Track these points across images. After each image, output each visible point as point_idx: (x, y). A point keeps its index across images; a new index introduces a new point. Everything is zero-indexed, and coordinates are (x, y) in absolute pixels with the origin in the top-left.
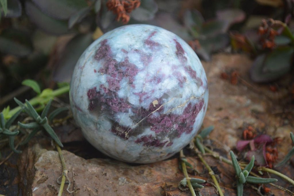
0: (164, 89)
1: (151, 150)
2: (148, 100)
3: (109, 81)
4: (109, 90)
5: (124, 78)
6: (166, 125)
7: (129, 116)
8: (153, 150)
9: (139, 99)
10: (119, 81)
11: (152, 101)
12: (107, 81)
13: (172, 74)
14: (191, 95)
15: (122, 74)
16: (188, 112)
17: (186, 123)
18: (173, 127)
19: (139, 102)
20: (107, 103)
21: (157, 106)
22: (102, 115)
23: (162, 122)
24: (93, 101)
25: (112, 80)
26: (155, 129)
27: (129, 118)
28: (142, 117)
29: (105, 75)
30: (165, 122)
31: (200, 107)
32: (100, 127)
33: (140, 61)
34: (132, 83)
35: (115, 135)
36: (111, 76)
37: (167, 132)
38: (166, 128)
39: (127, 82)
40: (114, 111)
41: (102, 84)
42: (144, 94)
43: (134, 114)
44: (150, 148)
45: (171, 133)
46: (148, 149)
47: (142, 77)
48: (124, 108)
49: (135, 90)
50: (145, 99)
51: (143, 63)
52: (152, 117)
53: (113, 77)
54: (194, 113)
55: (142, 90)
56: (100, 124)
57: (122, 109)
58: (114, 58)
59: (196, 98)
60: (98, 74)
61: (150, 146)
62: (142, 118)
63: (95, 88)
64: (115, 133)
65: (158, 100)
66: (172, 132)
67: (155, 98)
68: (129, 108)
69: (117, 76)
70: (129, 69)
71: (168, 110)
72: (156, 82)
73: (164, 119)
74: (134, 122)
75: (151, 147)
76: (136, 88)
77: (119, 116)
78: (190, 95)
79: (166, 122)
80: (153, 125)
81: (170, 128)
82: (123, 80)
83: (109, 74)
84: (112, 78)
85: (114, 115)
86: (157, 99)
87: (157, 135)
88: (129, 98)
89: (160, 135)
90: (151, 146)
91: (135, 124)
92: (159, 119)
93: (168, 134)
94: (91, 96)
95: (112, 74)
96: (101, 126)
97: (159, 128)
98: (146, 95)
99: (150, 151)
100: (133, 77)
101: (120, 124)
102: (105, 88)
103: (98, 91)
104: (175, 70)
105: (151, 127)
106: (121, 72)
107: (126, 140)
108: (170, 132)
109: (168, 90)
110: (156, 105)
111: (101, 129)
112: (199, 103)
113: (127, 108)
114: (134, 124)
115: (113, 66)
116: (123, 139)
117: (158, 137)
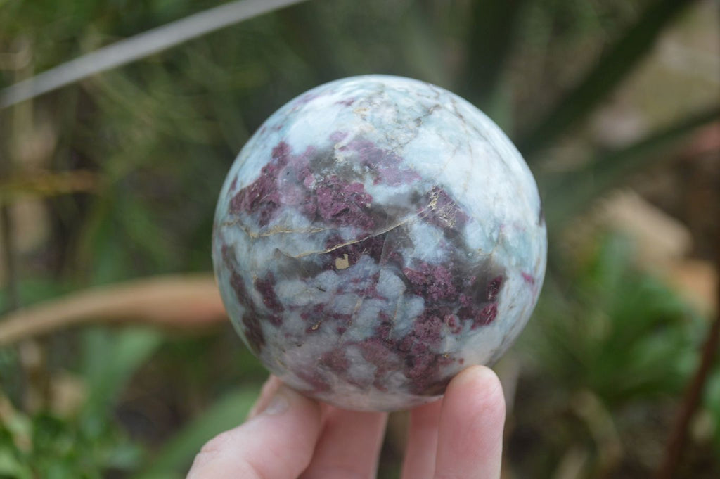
0: (312, 287)
1: (387, 136)
2: (357, 276)
3: (437, 340)
4: (443, 319)
5: (397, 339)
6: (331, 197)
7: (414, 248)
8: (382, 136)
9: (378, 285)
10: (414, 335)
11: (350, 269)
12: (442, 339)
13: (284, 309)
14: (253, 243)
15: (401, 348)
16: (271, 204)
17: (285, 180)
18: (316, 184)
19: (380, 277)
20: (456, 291)
21: (339, 253)
22: (478, 263)
23: (341, 209)
24: (489, 298)
25: (429, 340)
26: (363, 196)
27: (415, 243)
28: (384, 238)
29: (441, 352)
30: (332, 204)
31: (242, 200)
32: (493, 231)
33: (351, 363)
34: (384, 323)
35: (463, 206)
36: (428, 348)
37: (335, 177)
38: (334, 188)
39: (396, 328)
40: (445, 270)
41: (455, 335)
42: (363, 291)
43: (399, 251)
44: (389, 145)
45: (327, 170)
46: (395, 145)
47: (356, 329)
48: (419, 271)
49: (381, 307)
50: (364, 280)
51: (345, 357)
52: (359, 231)
53: (424, 346)
54: (258, 195)
55: (364, 302)
56: (491, 239)
57: (426, 271)
58: (409, 380)
59: (244, 229)
60: (456, 356)
61: (387, 151)
62: (384, 236)
63: (473, 327)
64: (461, 210)
65: (334, 266)
66: (324, 172)
67: (341, 274)
68: (408, 269)
69: (413, 347)
70: (381, 353)
71: (317, 233)
72: (327, 309)
73: (332, 213)
74: (407, 231)
75: (383, 147)
76: (378, 310)
77: (440, 253)
78: (256, 244)
79: (329, 205)
80: (364, 208)
81: (325, 183)
82: (403, 334)
83: (430, 353)
84: (426, 345)
85: (449, 259)
86: (335, 269)
87: (360, 177)
88: (401, 292)
89: (354, 175)
90: (384, 150)
91: (406, 225)
92: (344, 220)
93: (334, 171)
94: (489, 311)
95: (423, 352)
96: (488, 235)
97: (352, 195)
98: (358, 287)
99: (389, 137)
100: (378, 335)
101: (443, 233)
102: (451, 325)
103: (471, 320)
104: (276, 316)
105: (369, 205)
106: (403, 352)
107: (440, 187)
108: (328, 173)
109: (305, 281)
110: (342, 257)
111: (492, 227)
112: (242, 212)
113: (413, 269)
114: (409, 227)
115: (416, 367)
116: (445, 190)
117: (360, 173)
